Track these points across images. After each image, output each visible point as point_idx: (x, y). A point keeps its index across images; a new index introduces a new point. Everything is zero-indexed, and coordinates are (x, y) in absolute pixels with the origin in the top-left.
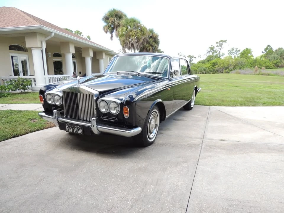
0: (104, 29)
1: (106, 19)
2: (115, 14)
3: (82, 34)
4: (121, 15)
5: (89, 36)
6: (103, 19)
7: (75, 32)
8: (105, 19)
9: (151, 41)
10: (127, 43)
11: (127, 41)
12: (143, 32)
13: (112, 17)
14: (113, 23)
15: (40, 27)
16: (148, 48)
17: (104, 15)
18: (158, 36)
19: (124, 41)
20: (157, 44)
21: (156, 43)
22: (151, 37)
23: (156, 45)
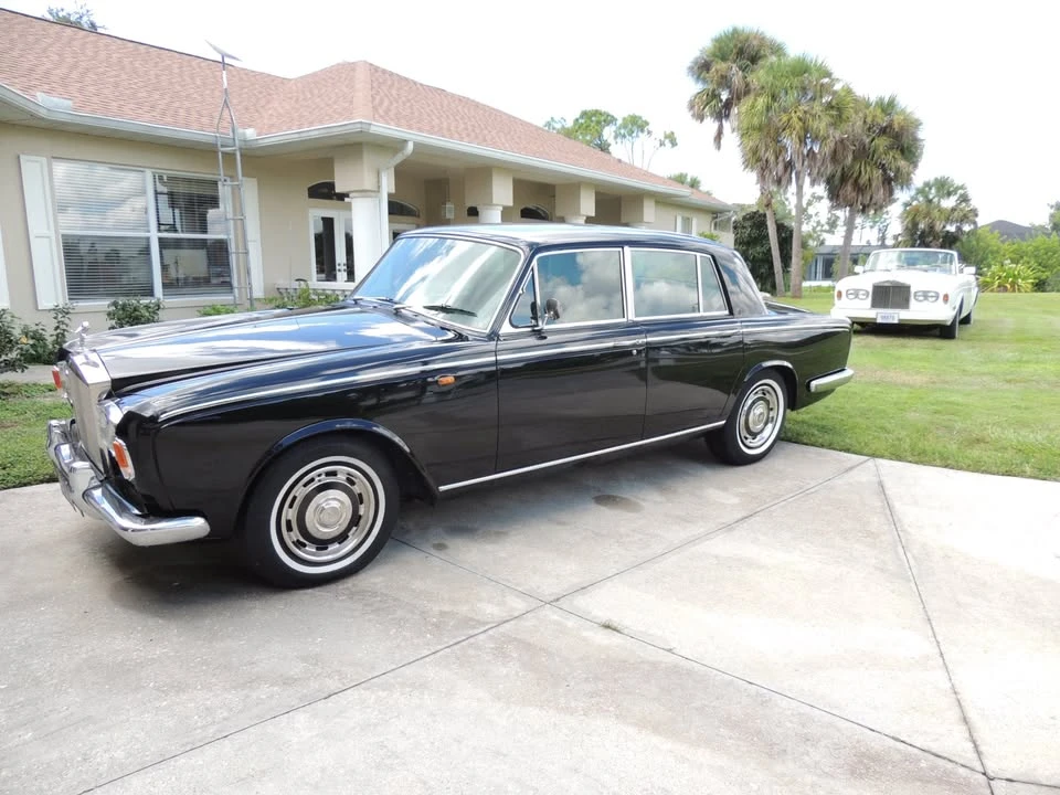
0: (691, 107)
1: (702, 68)
2: (736, 46)
3: (650, 127)
4: (759, 51)
5: (673, 133)
6: (691, 69)
7: (624, 119)
8: (696, 68)
9: (881, 149)
10: (767, 161)
11: (766, 150)
12: (839, 109)
13: (724, 59)
14: (724, 81)
15: (359, 126)
16: (864, 179)
17: (697, 54)
18: (917, 124)
19: (755, 151)
20: (906, 159)
21: (902, 151)
22: (883, 131)
23: (902, 163)
